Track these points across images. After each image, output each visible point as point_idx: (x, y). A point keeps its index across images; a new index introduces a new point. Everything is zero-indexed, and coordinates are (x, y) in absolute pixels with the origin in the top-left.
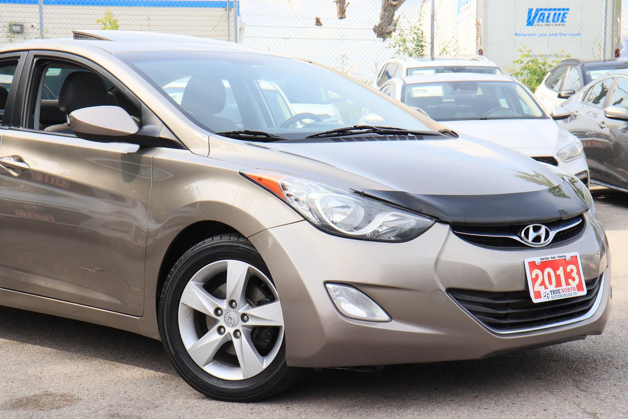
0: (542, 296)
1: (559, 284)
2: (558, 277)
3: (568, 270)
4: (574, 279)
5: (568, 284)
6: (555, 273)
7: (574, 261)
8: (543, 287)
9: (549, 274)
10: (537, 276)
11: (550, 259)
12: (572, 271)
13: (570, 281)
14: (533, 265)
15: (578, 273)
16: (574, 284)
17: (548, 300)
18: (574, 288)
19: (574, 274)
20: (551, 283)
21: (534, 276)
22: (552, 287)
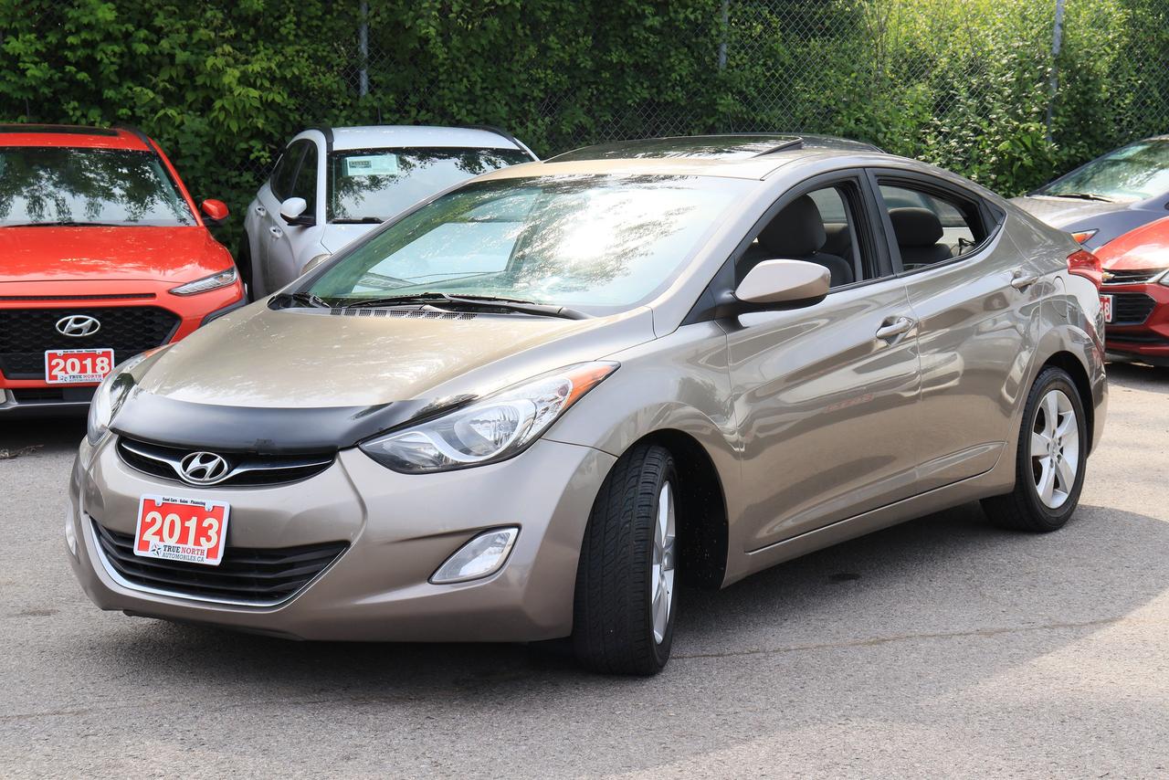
0: (150, 549)
1: (183, 538)
2: (185, 531)
3: (205, 524)
4: (209, 539)
5: (197, 542)
6: (183, 523)
7: (217, 512)
8: (158, 538)
9: (172, 523)
10: (154, 520)
11: (178, 502)
12: (211, 526)
13: (203, 540)
14: (150, 505)
15: (219, 533)
16: (206, 545)
17: (157, 557)
18: (202, 552)
19: (212, 533)
20: (171, 535)
21: (148, 519)
22: (172, 542)
